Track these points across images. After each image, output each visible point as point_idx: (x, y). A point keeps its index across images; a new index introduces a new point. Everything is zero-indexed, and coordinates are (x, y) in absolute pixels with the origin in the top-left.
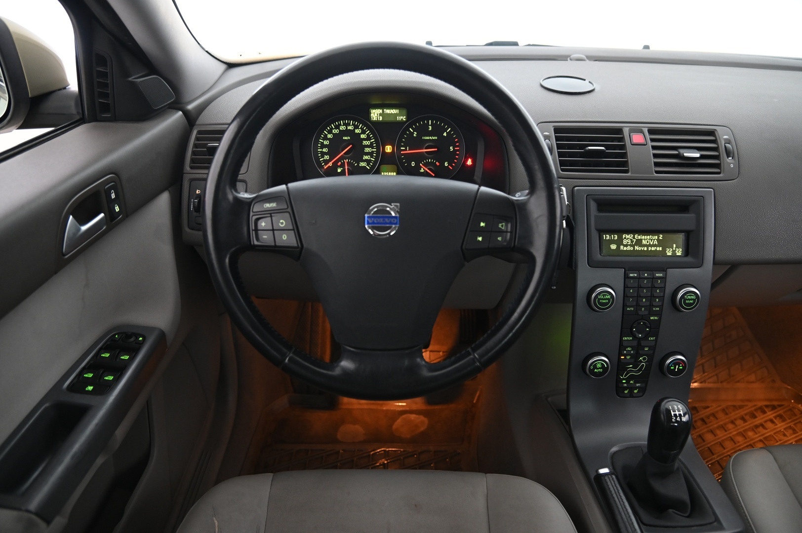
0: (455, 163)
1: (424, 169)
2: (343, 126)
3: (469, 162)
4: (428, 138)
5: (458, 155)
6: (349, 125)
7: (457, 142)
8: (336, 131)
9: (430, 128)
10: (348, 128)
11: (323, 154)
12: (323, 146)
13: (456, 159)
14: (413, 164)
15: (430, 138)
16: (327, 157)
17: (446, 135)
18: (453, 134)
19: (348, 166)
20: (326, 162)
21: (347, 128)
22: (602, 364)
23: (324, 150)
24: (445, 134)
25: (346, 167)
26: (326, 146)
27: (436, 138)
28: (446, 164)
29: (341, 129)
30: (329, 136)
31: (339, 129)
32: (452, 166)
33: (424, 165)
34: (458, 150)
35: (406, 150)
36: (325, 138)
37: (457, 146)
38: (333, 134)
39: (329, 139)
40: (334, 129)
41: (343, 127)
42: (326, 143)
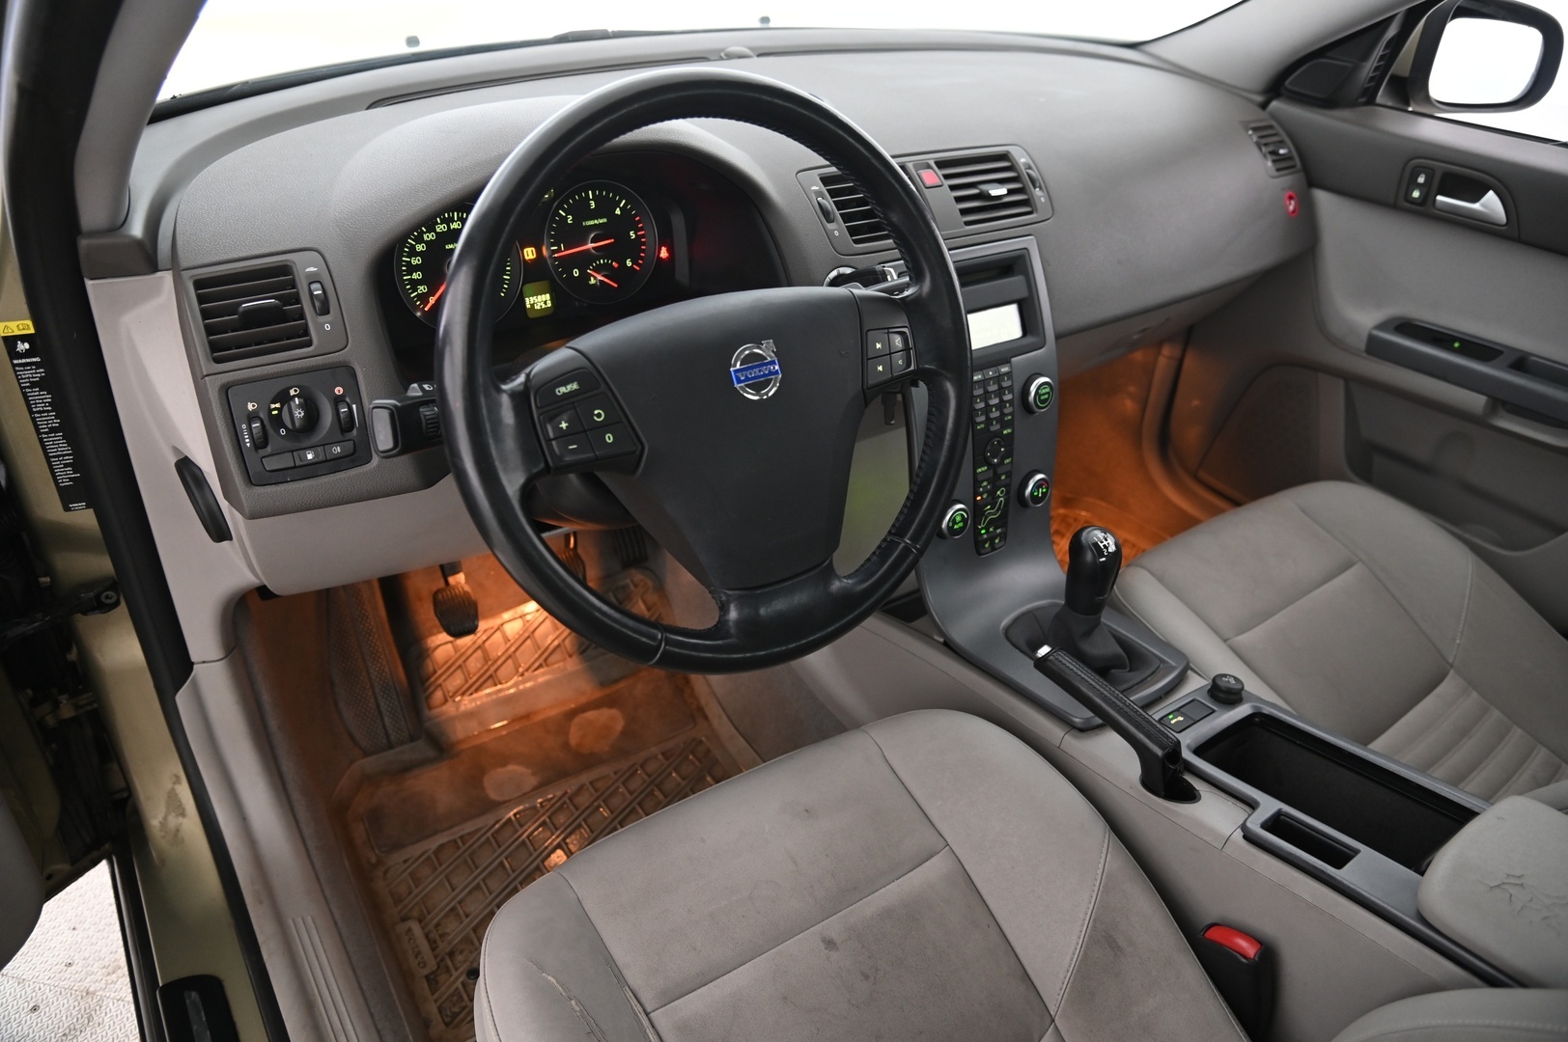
0: (642, 258)
1: (595, 278)
2: (441, 224)
3: (664, 253)
4: (592, 223)
5: (644, 244)
6: (453, 221)
7: (639, 222)
8: (429, 237)
9: (593, 204)
10: (452, 227)
11: (415, 284)
12: (412, 269)
13: (643, 251)
14: (576, 273)
15: (596, 222)
16: (422, 289)
18: (631, 209)
20: (424, 298)
21: (449, 227)
22: (962, 515)
23: (416, 276)
24: (618, 212)
26: (416, 268)
27: (605, 220)
28: (629, 263)
29: (438, 230)
30: (420, 248)
31: (435, 231)
32: (639, 265)
33: (597, 270)
34: (643, 236)
35: (559, 251)
36: (413, 253)
37: (641, 229)
38: (426, 242)
39: (420, 254)
40: (425, 233)
41: (442, 227)
42: (416, 261)
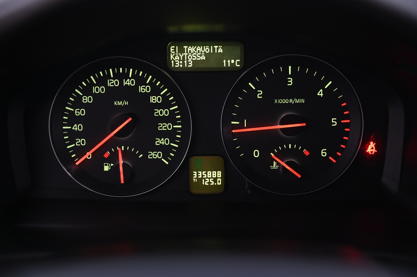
0: (341, 150)
1: (278, 164)
2: (114, 79)
3: (371, 148)
4: (285, 101)
5: (347, 134)
6: (127, 77)
7: (346, 108)
8: (99, 90)
9: (291, 81)
10: (125, 83)
11: (74, 135)
12: (73, 120)
13: (345, 142)
14: (256, 154)
15: (291, 101)
16: (81, 142)
17: (322, 95)
18: (338, 93)
19: (123, 159)
20: (81, 151)
21: (121, 83)
23: (76, 128)
24: (320, 93)
25: (121, 162)
26: (78, 120)
27: (303, 101)
28: (324, 153)
29: (109, 85)
30: (86, 99)
31: (106, 85)
32: (336, 157)
33: (280, 155)
34: (347, 125)
35: (241, 126)
36: (78, 104)
37: (347, 117)
38: (94, 95)
39: (86, 106)
40: (95, 85)
41: (114, 82)
42: (79, 112)
